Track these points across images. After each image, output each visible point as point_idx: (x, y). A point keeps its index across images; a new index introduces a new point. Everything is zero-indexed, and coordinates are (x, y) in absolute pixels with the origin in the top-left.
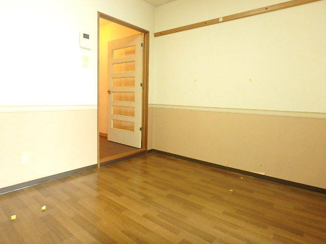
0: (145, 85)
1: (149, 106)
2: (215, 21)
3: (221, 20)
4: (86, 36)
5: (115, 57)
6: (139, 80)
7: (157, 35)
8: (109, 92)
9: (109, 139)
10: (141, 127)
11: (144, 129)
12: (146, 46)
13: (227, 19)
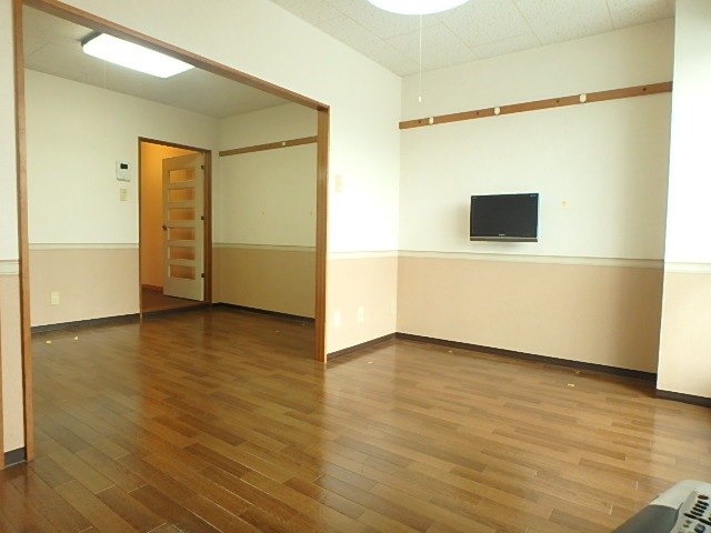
0: (207, 219)
1: (213, 246)
2: (278, 145)
3: (284, 144)
4: (124, 167)
5: (172, 181)
6: (199, 212)
7: (222, 154)
8: (165, 228)
9: (165, 293)
10: (202, 272)
11: (207, 276)
12: (207, 169)
13: (290, 143)
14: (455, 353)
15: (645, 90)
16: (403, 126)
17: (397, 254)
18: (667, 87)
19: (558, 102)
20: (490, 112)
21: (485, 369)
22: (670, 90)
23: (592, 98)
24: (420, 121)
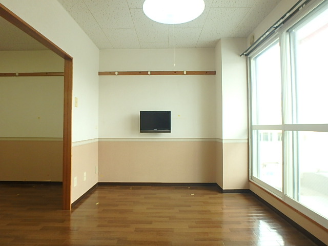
2: (13, 75)
3: (17, 75)
13: (21, 75)
14: (133, 189)
15: (206, 73)
16: (100, 74)
17: (97, 140)
18: (214, 73)
19: (175, 73)
20: (146, 73)
21: (155, 194)
22: (215, 74)
23: (188, 73)
24: (110, 73)
